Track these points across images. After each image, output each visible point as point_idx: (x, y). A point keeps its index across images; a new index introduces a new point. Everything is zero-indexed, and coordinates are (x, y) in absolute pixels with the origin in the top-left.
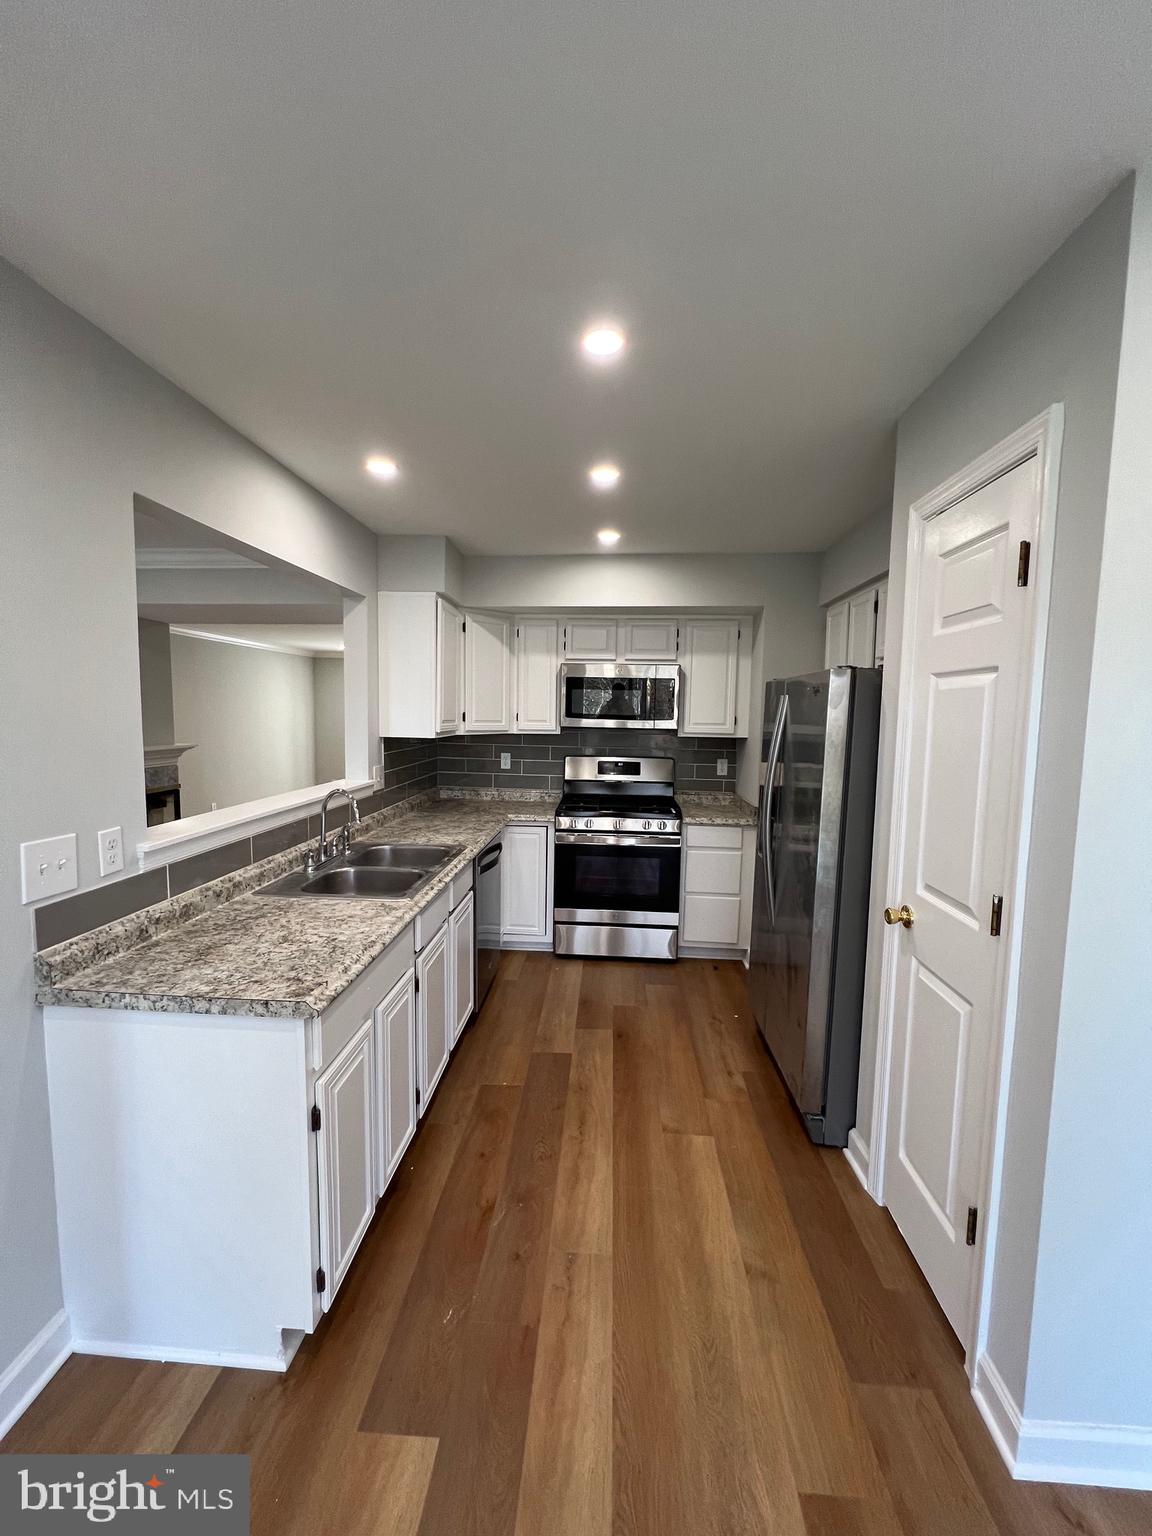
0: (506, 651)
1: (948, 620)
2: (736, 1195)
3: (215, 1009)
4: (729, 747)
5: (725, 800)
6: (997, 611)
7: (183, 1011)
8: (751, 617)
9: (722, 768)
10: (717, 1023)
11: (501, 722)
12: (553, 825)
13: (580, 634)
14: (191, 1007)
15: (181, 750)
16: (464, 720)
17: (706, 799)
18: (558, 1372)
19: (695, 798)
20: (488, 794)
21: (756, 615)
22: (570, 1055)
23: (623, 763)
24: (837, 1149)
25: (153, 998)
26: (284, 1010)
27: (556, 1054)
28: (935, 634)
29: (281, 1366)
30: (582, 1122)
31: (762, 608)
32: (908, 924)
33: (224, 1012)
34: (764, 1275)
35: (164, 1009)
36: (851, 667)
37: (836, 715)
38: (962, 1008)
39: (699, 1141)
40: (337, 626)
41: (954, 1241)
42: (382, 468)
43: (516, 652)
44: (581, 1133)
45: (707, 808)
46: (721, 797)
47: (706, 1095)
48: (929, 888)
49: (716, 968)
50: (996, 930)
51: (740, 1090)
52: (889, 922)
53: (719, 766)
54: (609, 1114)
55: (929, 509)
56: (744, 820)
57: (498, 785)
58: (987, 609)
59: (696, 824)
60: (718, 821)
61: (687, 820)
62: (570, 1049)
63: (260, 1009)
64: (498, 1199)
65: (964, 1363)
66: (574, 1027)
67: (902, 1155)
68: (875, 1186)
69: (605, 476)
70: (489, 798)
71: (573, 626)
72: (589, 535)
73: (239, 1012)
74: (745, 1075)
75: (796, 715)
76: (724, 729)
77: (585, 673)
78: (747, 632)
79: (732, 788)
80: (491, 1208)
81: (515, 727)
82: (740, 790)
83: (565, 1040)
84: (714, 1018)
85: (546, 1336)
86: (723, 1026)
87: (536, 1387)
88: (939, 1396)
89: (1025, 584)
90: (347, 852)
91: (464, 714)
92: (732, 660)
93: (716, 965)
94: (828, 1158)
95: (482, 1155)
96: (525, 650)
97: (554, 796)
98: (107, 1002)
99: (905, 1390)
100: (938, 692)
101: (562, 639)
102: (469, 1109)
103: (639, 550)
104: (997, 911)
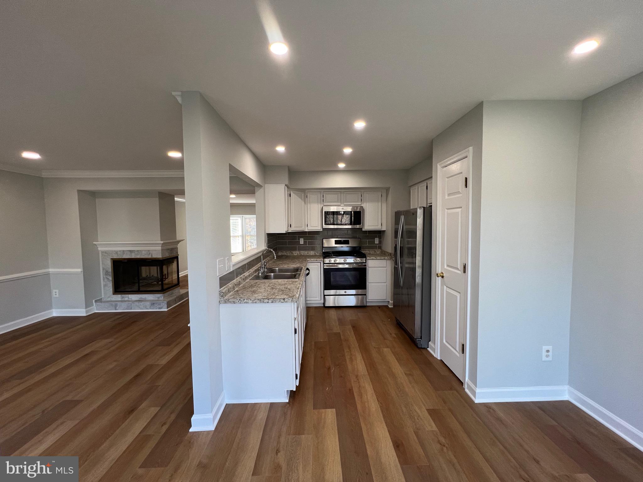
0: (303, 203)
1: (449, 195)
2: (399, 360)
3: (270, 301)
4: (379, 234)
5: (378, 252)
6: (461, 193)
7: (261, 303)
8: (385, 190)
9: (377, 241)
10: (384, 322)
11: (302, 227)
12: (323, 261)
13: (329, 196)
14: (263, 301)
15: (179, 242)
16: (291, 227)
17: (372, 252)
18: (361, 395)
19: (368, 252)
20: (296, 253)
21: (387, 190)
22: (340, 333)
23: (344, 240)
24: (425, 349)
25: (253, 300)
26: (289, 301)
27: (335, 333)
28: (446, 198)
29: (287, 401)
30: (349, 348)
31: (389, 188)
32: (443, 277)
33: (272, 302)
34: (410, 375)
35: (256, 303)
36: (423, 207)
37: (420, 221)
38: (458, 295)
39: (385, 349)
40: (253, 195)
41: (459, 356)
42: (281, 149)
43: (306, 204)
44: (350, 350)
45: (372, 254)
46: (377, 251)
47: (385, 339)
48: (448, 266)
49: (379, 308)
50: (465, 272)
51: (394, 338)
52: (438, 277)
53: (376, 240)
54: (357, 345)
55: (443, 165)
56: (387, 257)
57: (299, 250)
58: (458, 193)
59: (371, 259)
60: (378, 258)
61: (368, 258)
62: (339, 331)
63: (282, 301)
64: (331, 366)
65: (463, 386)
66: (338, 325)
67: (444, 341)
68: (438, 355)
69: (348, 151)
70: (296, 254)
71: (326, 194)
72: (336, 165)
73: (276, 302)
74: (395, 334)
75: (407, 222)
76: (377, 227)
77: (330, 210)
78: (384, 195)
79: (380, 248)
80: (329, 368)
81: (307, 228)
82: (383, 248)
83: (337, 329)
84: (382, 321)
85: (355, 390)
86: (386, 323)
87: (356, 399)
88: (457, 391)
89: (467, 187)
90: (266, 270)
91: (291, 225)
92: (380, 204)
93: (379, 307)
94: (424, 351)
95: (322, 357)
96: (309, 203)
97: (319, 252)
98: (240, 301)
99: (449, 391)
100: (448, 214)
101: (322, 198)
102: (313, 347)
103: (351, 169)
104: (465, 267)
